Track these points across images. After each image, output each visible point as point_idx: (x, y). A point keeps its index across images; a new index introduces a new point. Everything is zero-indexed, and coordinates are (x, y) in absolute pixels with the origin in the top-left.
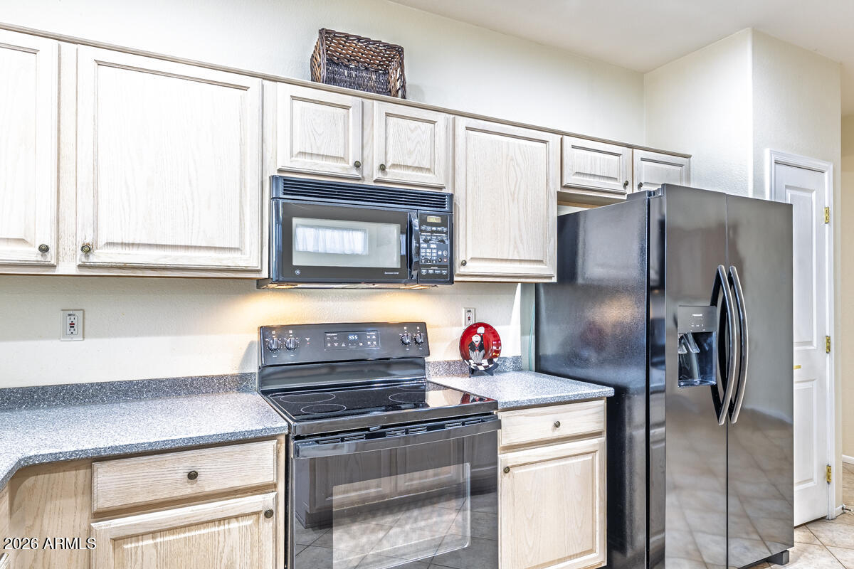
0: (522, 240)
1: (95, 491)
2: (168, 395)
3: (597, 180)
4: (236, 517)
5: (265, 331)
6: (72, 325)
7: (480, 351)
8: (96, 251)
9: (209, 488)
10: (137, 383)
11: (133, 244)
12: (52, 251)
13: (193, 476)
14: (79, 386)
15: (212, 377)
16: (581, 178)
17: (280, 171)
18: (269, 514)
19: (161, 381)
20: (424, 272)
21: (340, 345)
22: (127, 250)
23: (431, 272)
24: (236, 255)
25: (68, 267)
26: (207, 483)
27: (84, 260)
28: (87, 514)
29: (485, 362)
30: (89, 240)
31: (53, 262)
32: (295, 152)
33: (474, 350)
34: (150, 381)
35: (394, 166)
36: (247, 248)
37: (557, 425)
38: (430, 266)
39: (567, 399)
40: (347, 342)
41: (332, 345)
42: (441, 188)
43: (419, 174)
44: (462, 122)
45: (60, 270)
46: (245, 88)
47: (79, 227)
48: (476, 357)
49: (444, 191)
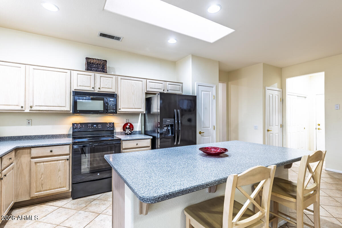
0: (135, 104)
1: (31, 153)
2: (51, 138)
3: (156, 89)
4: (61, 160)
5: (73, 124)
6: (29, 123)
7: (129, 129)
8: (33, 107)
9: (55, 154)
10: (44, 135)
11: (41, 106)
12: (24, 107)
13: (51, 151)
14: (30, 136)
15: (62, 135)
16: (151, 89)
17: (75, 90)
18: (68, 160)
19: (49, 135)
20: (109, 111)
21: (91, 127)
22: (40, 107)
23: (111, 111)
24: (65, 108)
25: (27, 110)
26: (54, 153)
27: (30, 109)
28: (30, 158)
29: (130, 132)
30: (32, 105)
31: (24, 110)
32: (78, 85)
33: (127, 129)
34: (47, 135)
35: (102, 88)
36: (67, 106)
37: (137, 144)
38: (111, 110)
39: (140, 139)
40: (93, 127)
41: (90, 127)
42: (115, 92)
43: (109, 89)
44: (119, 77)
45: (26, 111)
46: (67, 72)
47: (30, 102)
48: (128, 131)
49: (115, 93)
